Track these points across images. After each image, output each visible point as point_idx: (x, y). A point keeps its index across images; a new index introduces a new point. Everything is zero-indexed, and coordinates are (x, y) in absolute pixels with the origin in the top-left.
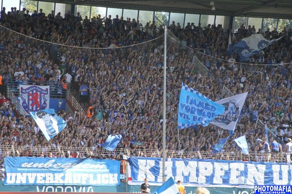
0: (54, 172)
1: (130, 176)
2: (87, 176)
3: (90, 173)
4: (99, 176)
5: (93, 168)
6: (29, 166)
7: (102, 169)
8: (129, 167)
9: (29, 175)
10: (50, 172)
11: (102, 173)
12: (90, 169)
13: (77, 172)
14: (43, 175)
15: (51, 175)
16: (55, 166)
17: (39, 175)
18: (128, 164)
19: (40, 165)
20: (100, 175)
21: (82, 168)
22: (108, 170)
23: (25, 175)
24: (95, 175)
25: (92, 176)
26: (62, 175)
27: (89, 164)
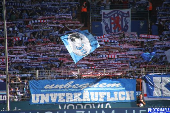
0: (73, 92)
1: (145, 92)
2: (105, 94)
3: (107, 91)
4: (115, 93)
5: (110, 87)
6: (51, 87)
7: (118, 87)
8: (144, 84)
9: (52, 95)
10: (69, 92)
11: (119, 91)
12: (106, 87)
13: (94, 91)
14: (64, 95)
15: (71, 94)
16: (74, 86)
17: (60, 95)
18: (144, 82)
19: (61, 87)
20: (117, 93)
21: (99, 87)
22: (124, 88)
23: (47, 95)
24: (112, 93)
25: (109, 94)
26: (80, 94)
27: (105, 84)
